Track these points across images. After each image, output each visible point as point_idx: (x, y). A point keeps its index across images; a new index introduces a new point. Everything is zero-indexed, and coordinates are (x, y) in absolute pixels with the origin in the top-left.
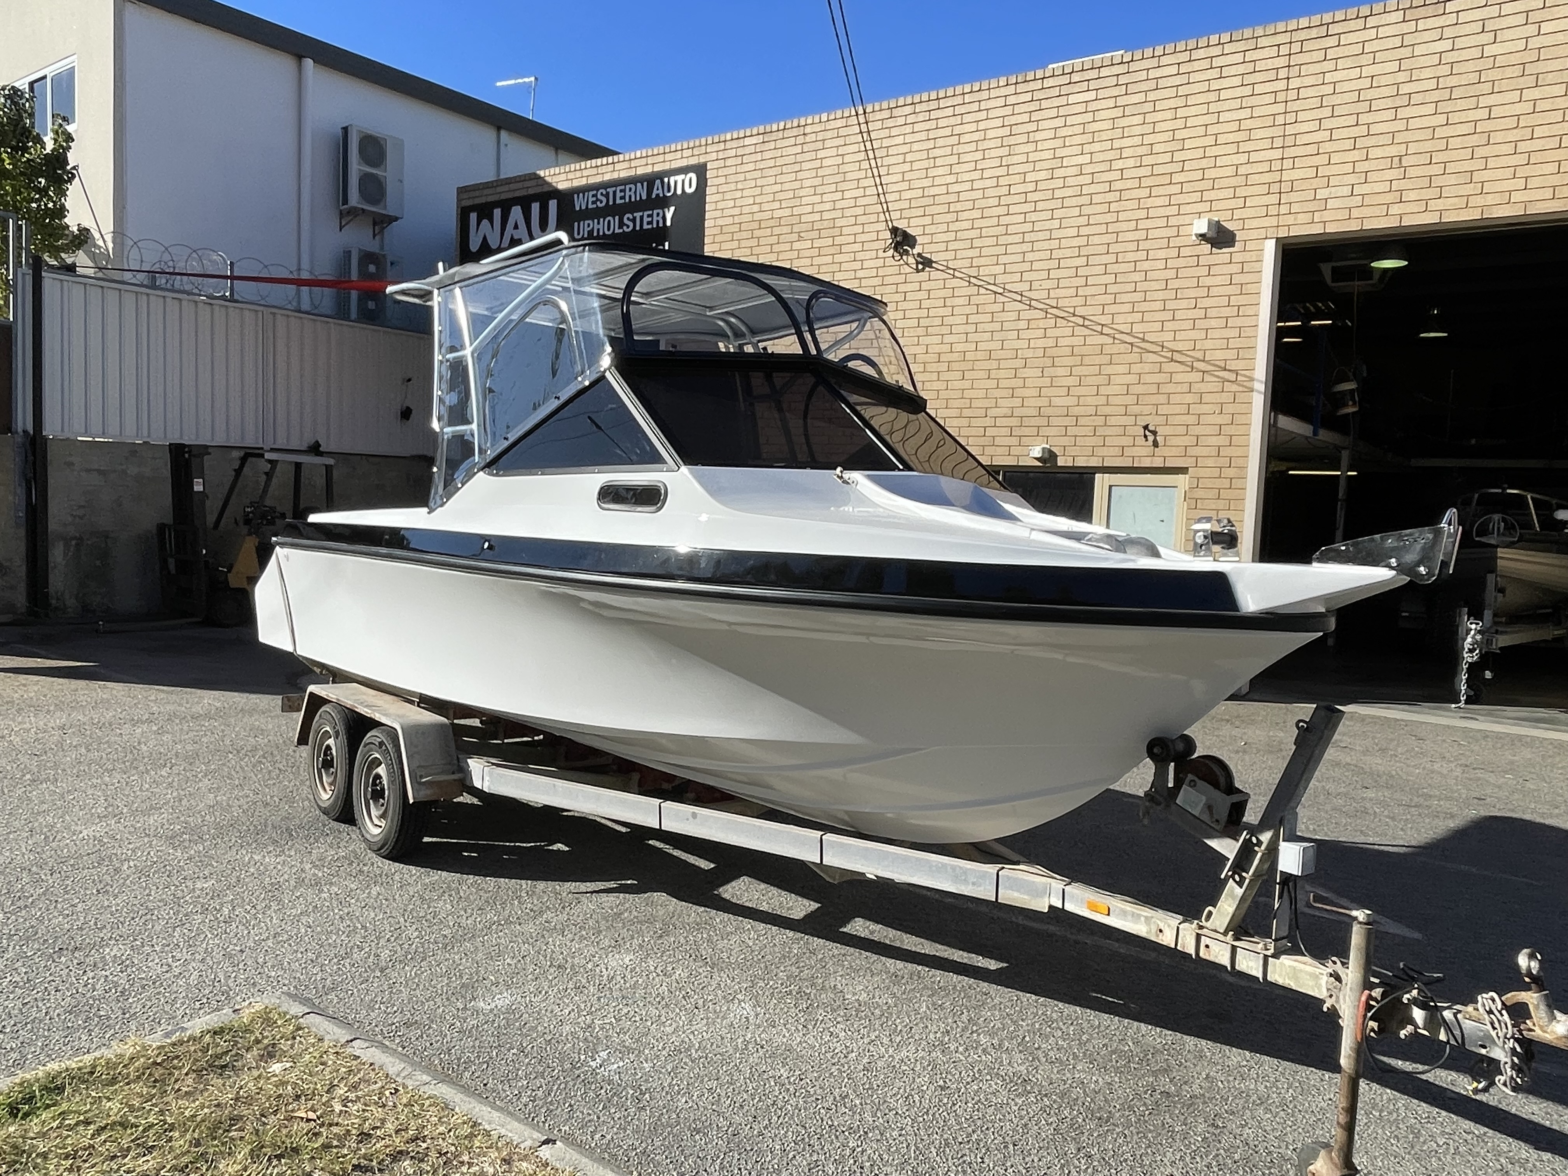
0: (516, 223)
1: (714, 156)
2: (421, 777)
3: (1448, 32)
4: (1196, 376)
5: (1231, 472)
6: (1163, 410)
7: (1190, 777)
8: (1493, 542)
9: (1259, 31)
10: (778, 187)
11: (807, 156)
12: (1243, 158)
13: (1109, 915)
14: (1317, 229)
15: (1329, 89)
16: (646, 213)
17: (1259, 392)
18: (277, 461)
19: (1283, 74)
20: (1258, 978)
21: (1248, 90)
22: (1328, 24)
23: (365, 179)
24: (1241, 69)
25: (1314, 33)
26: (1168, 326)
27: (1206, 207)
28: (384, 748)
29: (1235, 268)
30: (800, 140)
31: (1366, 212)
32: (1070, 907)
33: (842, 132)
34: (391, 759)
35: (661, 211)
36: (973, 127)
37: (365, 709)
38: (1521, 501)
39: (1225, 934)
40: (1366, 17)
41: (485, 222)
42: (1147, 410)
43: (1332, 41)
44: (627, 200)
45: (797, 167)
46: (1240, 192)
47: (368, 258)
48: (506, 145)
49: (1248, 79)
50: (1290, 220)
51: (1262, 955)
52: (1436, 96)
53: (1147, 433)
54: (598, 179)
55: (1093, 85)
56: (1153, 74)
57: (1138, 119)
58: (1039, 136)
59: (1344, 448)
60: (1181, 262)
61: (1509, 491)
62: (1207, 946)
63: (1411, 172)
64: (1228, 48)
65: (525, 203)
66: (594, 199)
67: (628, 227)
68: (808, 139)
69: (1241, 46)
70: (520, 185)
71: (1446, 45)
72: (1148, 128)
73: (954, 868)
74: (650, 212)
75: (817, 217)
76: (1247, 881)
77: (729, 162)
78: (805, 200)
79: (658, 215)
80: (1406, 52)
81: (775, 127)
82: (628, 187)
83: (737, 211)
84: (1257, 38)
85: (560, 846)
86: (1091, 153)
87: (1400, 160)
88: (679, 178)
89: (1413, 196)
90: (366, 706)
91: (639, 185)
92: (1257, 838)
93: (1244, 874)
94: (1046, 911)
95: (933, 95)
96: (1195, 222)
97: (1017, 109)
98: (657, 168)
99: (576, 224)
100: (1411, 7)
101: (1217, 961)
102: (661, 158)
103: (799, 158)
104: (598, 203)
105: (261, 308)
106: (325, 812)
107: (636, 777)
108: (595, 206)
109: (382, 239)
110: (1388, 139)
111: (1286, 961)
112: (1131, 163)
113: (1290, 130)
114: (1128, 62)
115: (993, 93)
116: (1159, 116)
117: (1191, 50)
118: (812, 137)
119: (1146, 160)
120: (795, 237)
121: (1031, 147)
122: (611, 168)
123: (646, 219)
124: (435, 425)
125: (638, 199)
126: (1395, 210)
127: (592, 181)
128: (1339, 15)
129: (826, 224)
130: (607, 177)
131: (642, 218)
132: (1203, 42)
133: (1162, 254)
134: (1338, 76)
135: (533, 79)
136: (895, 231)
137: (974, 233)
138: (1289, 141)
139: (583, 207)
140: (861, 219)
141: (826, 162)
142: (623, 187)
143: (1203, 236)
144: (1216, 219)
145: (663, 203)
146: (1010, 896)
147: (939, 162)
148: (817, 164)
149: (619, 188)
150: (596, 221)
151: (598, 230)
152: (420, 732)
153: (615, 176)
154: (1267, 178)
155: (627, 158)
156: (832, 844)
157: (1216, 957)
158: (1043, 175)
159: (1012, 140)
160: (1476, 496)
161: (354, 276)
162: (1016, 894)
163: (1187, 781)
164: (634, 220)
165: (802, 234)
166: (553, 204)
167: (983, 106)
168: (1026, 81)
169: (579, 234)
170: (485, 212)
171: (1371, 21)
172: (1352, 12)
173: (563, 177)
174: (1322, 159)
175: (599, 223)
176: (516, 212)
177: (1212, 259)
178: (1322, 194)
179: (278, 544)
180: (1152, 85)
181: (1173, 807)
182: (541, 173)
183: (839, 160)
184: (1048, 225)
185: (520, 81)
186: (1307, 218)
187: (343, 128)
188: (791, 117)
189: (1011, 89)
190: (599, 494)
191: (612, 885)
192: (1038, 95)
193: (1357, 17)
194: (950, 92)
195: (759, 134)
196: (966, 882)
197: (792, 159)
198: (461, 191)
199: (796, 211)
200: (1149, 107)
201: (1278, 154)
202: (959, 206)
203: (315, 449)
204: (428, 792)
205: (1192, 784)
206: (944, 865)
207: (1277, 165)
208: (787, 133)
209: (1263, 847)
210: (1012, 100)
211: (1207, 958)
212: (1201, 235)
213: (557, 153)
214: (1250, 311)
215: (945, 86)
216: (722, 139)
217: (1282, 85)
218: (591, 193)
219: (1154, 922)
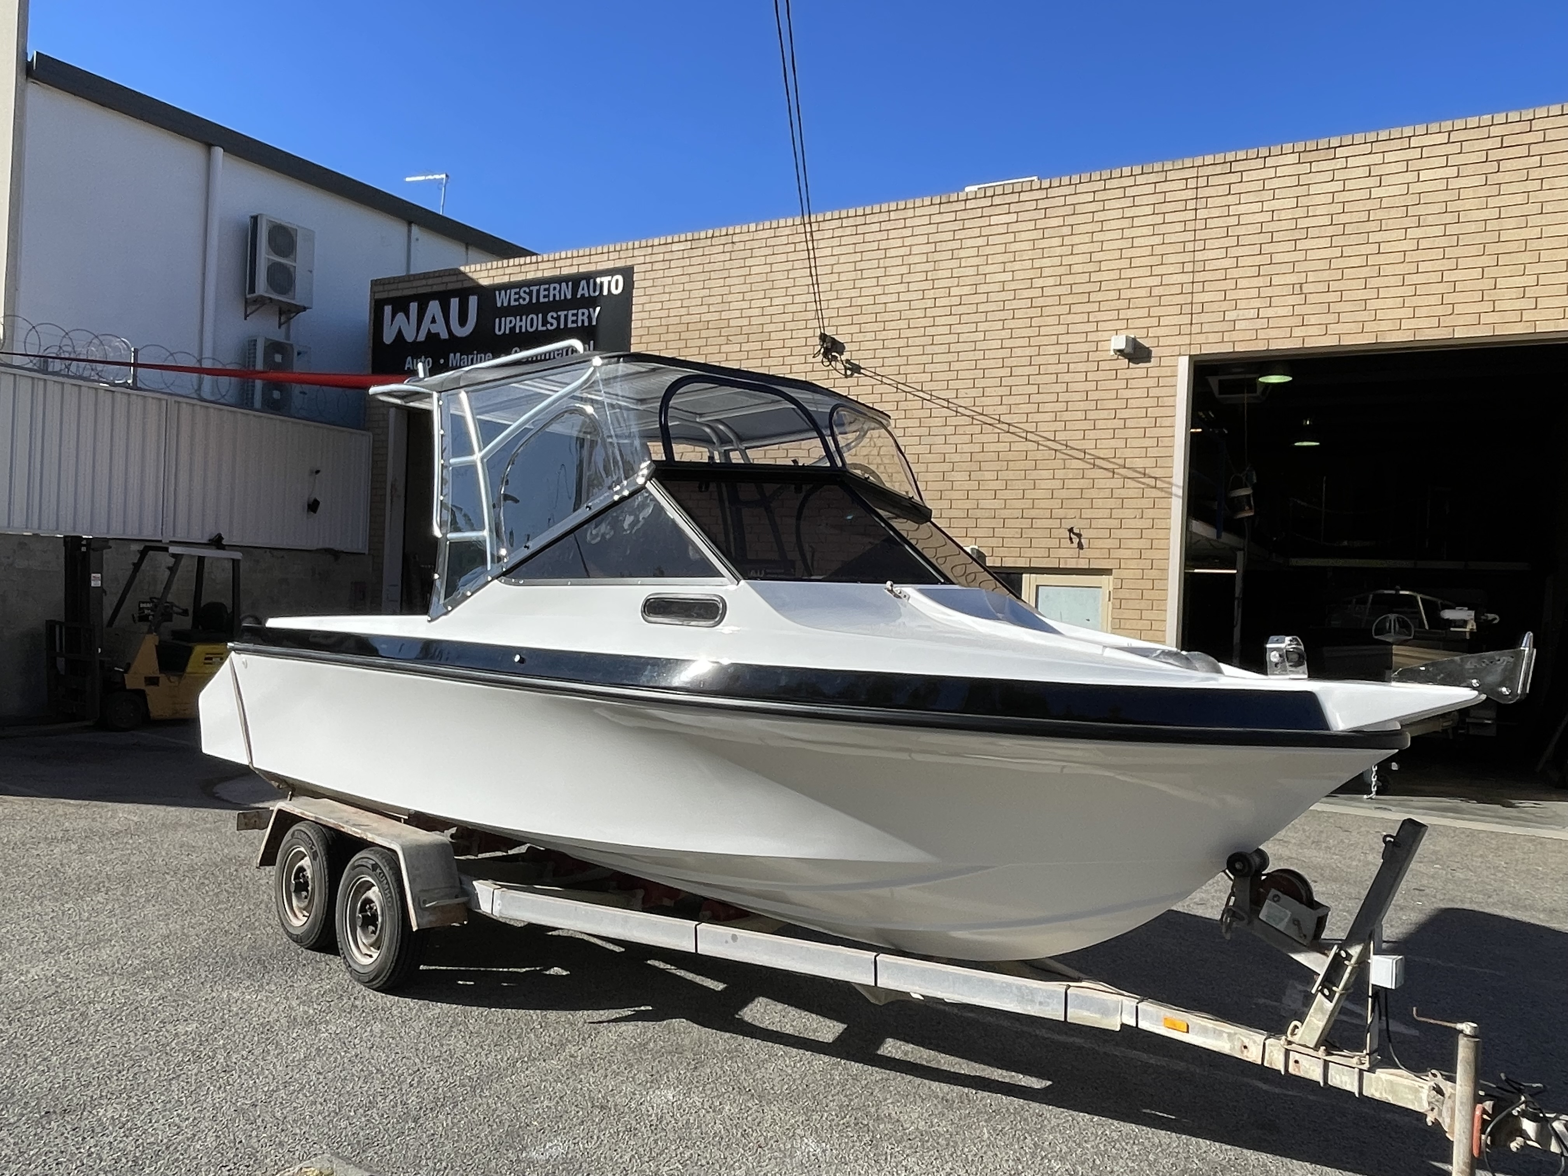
0: (434, 318)
1: (641, 260)
2: (425, 902)
3: (1338, 175)
4: (1117, 482)
5: (1154, 574)
6: (1087, 514)
7: (1273, 892)
8: (1390, 640)
9: (1168, 166)
10: (706, 292)
11: (736, 264)
12: (1156, 281)
13: (1188, 1032)
14: (1227, 348)
15: (1234, 221)
16: (571, 312)
17: (1178, 497)
18: (182, 555)
19: (1191, 205)
20: (1354, 1093)
21: (1159, 219)
22: (1231, 162)
23: (274, 270)
24: (1153, 199)
25: (1218, 169)
26: (1090, 434)
27: (1122, 324)
28: (378, 871)
29: (1151, 382)
30: (728, 248)
31: (1272, 333)
32: (1144, 1025)
33: (771, 242)
34: (387, 883)
35: (586, 311)
36: (899, 243)
37: (354, 829)
38: (1412, 600)
39: (1316, 1048)
40: (1265, 157)
41: (401, 316)
42: (1072, 513)
43: (1235, 178)
44: (551, 299)
45: (725, 274)
46: (1155, 312)
47: (274, 347)
48: (417, 240)
49: (1159, 209)
50: (1201, 338)
51: (1357, 1070)
52: (1330, 231)
53: (1072, 536)
54: (520, 278)
55: (1013, 208)
56: (1070, 200)
57: (1057, 241)
58: (962, 253)
59: (1240, 550)
60: (1100, 375)
61: (1402, 592)
62: (1297, 1062)
63: (1311, 298)
64: (1140, 180)
65: (444, 298)
66: (517, 296)
67: (552, 325)
68: (736, 247)
69: (1153, 178)
70: (439, 280)
71: (1338, 186)
72: (1067, 250)
73: (1019, 988)
74: (575, 312)
75: (745, 322)
76: (1337, 995)
77: (656, 266)
78: (733, 306)
79: (583, 314)
80: (1302, 191)
81: (703, 235)
82: (552, 286)
83: (664, 313)
84: (1166, 171)
85: (556, 971)
86: (1013, 271)
87: (1301, 288)
88: (605, 280)
89: (1313, 320)
90: (354, 825)
91: (564, 284)
92: (1346, 952)
93: (1334, 988)
94: (1118, 1029)
95: (860, 211)
96: (1113, 338)
97: (941, 227)
98: (583, 269)
99: (497, 320)
100: (1305, 151)
101: (1308, 1077)
102: (586, 260)
103: (728, 265)
104: (521, 301)
105: (165, 397)
106: (297, 940)
107: (640, 893)
108: (517, 303)
109: (288, 329)
110: (1289, 268)
111: (1384, 1075)
112: (1051, 281)
113: (1199, 256)
114: (1047, 189)
115: (918, 212)
116: (1076, 239)
117: (1105, 180)
118: (741, 246)
119: (1066, 280)
120: (723, 340)
121: (955, 263)
122: (534, 267)
123: (571, 318)
124: (437, 532)
125: (563, 298)
126: (1297, 332)
127: (514, 279)
128: (1241, 155)
129: (755, 329)
130: (530, 276)
131: (566, 316)
132: (1116, 173)
133: (1082, 367)
134: (1242, 209)
135: (444, 176)
136: (823, 337)
137: (902, 343)
138: (1199, 266)
139: (505, 304)
140: (789, 326)
141: (754, 270)
142: (547, 286)
143: (1121, 352)
144: (1133, 336)
145: (590, 302)
146: (1079, 1015)
147: (866, 274)
148: (746, 271)
149: (543, 287)
150: (518, 318)
151: (521, 327)
152: (421, 853)
153: (539, 275)
154: (1180, 299)
155: (552, 258)
156: (887, 966)
157: (1307, 1072)
158: (966, 290)
159: (937, 257)
160: (1371, 596)
161: (259, 366)
162: (1086, 1013)
163: (1271, 895)
164: (558, 319)
165: (730, 338)
166: (473, 301)
167: (909, 223)
168: (949, 202)
169: (500, 330)
170: (400, 305)
171: (1270, 162)
172: (1252, 153)
173: (485, 274)
174: (1231, 284)
175: (521, 320)
176: (434, 307)
177: (1129, 373)
178: (1230, 316)
179: (235, 650)
180: (1069, 210)
181: (1256, 922)
182: (462, 268)
183: (767, 269)
184: (973, 337)
185: (430, 177)
186: (1217, 337)
187: (252, 217)
188: (720, 226)
189: (936, 209)
190: (645, 606)
191: (627, 1012)
192: (960, 215)
193: (1257, 157)
194: (876, 209)
195: (686, 241)
196: (1032, 1001)
197: (720, 265)
198: (375, 283)
199: (725, 315)
200: (1066, 230)
201: (1188, 278)
202: (886, 316)
203: (217, 542)
204: (432, 918)
205: (1276, 899)
206: (1009, 985)
207: (1187, 288)
208: (715, 241)
209: (1353, 961)
210: (936, 219)
211: (1298, 1074)
212: (1119, 351)
213: (467, 248)
214: (1167, 422)
215: (871, 203)
216: (650, 244)
217: (1191, 215)
218: (513, 291)
219: (1239, 1038)
